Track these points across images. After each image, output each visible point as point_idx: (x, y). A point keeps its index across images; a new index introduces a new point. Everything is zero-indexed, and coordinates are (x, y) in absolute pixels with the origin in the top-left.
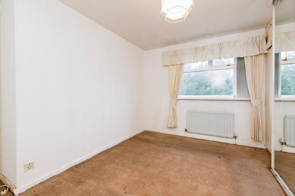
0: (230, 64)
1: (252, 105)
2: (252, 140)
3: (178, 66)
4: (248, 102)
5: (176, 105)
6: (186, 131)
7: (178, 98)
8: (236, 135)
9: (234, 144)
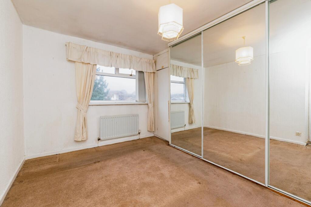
0: (132, 74)
1: (148, 108)
2: (149, 132)
3: (90, 66)
4: (146, 106)
5: (86, 112)
6: (99, 139)
7: (90, 104)
8: (140, 132)
9: (138, 139)
